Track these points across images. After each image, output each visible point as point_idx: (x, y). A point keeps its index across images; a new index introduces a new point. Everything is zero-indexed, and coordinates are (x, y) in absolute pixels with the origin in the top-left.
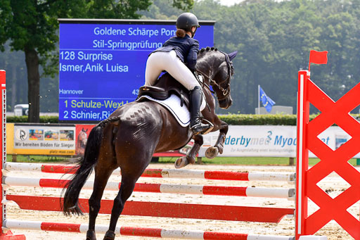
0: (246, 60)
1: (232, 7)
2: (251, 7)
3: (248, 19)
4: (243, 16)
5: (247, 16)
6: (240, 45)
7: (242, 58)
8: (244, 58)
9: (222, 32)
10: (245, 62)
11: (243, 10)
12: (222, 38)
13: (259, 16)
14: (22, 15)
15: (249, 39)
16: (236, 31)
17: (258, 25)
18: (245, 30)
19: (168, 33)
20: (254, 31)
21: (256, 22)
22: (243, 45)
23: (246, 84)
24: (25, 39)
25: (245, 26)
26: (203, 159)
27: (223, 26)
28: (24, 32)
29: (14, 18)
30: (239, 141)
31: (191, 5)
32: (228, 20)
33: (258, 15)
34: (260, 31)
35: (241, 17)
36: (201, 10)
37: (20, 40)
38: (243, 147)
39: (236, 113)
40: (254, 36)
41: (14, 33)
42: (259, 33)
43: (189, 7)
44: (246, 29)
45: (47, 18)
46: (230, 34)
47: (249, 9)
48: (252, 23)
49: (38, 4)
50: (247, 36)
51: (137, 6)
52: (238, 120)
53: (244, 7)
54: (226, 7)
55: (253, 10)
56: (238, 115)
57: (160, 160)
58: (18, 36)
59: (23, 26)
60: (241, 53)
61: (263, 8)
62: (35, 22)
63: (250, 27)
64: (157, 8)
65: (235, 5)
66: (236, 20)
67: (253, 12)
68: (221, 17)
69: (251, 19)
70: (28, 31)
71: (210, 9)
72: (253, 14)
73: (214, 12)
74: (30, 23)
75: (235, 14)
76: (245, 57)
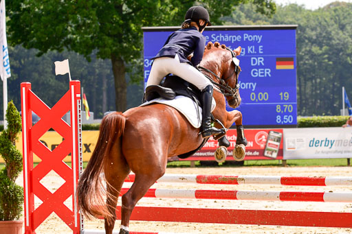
0: (331, 63)
1: (316, 11)
2: (335, 11)
3: (333, 22)
4: (327, 19)
5: (332, 19)
6: (325, 48)
7: (326, 60)
8: (329, 61)
9: (307, 36)
10: (330, 65)
11: (327, 13)
12: (307, 41)
13: (344, 19)
14: (108, 25)
15: (333, 41)
16: (321, 34)
17: (342, 27)
18: (329, 33)
19: (250, 38)
20: (337, 34)
21: (340, 25)
22: (328, 48)
23: (331, 86)
24: (110, 48)
25: (329, 30)
26: (288, 162)
27: (307, 29)
28: (110, 41)
29: (100, 28)
30: (323, 143)
31: (274, 10)
32: (313, 23)
33: (342, 18)
34: (344, 34)
35: (326, 21)
36: (286, 15)
37: (106, 49)
38: (327, 149)
39: (321, 115)
40: (338, 39)
41: (100, 42)
42: (344, 36)
43: (272, 13)
44: (331, 32)
45: (133, 27)
46: (314, 37)
47: (333, 12)
48: (336, 26)
49: (124, 13)
50: (331, 39)
51: (220, 13)
52: (323, 122)
53: (328, 11)
54: (310, 11)
55: (337, 13)
56: (323, 117)
57: (245, 163)
58: (105, 46)
59: (109, 35)
60: (326, 56)
61: (347, 11)
62: (121, 31)
63: (334, 30)
64: (242, 14)
65: (320, 9)
66: (320, 23)
67: (337, 15)
68: (305, 21)
69: (336, 22)
70: (115, 40)
71: (294, 13)
72: (337, 18)
73: (299, 16)
74: (115, 33)
75: (319, 17)
76: (329, 59)
